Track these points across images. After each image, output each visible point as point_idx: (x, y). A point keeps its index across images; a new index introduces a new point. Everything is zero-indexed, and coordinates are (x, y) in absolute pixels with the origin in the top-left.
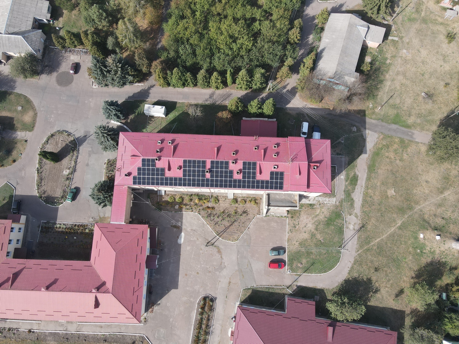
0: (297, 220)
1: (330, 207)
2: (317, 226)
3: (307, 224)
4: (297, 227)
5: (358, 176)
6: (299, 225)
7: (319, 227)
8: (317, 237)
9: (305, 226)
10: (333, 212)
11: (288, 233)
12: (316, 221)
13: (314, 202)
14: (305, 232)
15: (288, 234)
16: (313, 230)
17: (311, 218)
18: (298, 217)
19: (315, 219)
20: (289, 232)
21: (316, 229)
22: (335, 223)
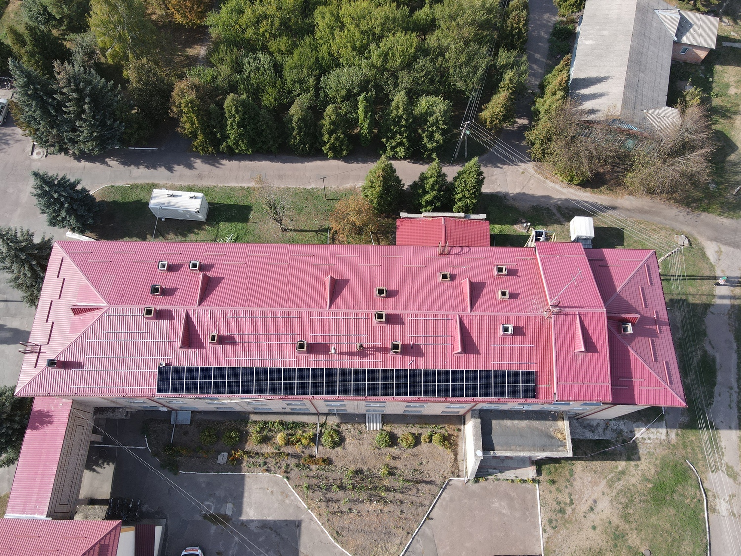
0: (567, 491)
1: (655, 448)
2: (626, 506)
3: (595, 501)
4: (569, 510)
5: (714, 360)
6: (573, 506)
7: (631, 511)
8: (630, 541)
9: (592, 509)
10: (664, 464)
11: (545, 531)
12: (621, 491)
13: (609, 436)
14: (594, 528)
15: (546, 535)
16: (616, 521)
17: (604, 482)
18: (568, 480)
19: (619, 485)
20: (548, 528)
21: (626, 517)
22: (675, 496)
